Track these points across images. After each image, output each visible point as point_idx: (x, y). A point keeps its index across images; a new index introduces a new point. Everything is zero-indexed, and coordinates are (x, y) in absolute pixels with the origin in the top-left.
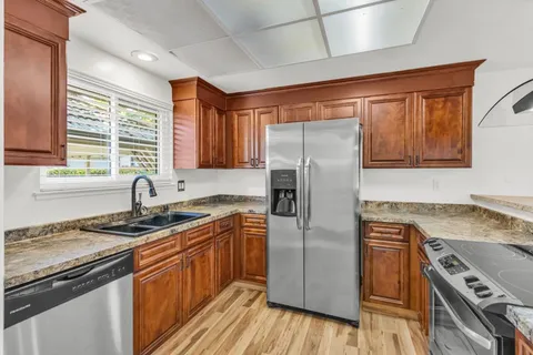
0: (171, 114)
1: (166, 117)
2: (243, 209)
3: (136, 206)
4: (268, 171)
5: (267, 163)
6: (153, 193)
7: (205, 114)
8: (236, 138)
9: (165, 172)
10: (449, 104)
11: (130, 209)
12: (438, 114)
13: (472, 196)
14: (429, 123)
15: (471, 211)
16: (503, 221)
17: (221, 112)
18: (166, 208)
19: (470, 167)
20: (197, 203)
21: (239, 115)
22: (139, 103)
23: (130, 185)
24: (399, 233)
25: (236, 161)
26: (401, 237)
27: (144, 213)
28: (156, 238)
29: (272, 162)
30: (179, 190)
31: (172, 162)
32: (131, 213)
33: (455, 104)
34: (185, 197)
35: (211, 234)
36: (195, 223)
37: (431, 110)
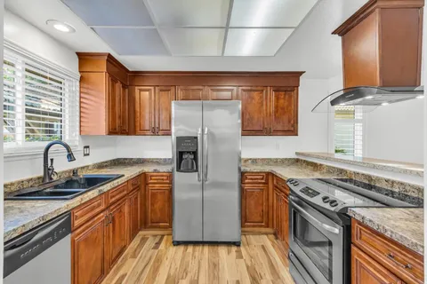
0: (78, 83)
2: (148, 169)
3: (48, 170)
4: (174, 137)
5: (173, 130)
6: (71, 157)
8: (138, 109)
10: (287, 96)
11: (42, 174)
12: (281, 101)
13: (296, 153)
14: (276, 107)
15: (296, 162)
16: (315, 166)
17: (124, 87)
18: (75, 172)
19: (297, 135)
20: (101, 166)
21: (141, 90)
23: (43, 151)
24: (262, 179)
25: (138, 129)
26: (263, 181)
27: (55, 178)
29: (177, 131)
30: (85, 155)
32: (43, 179)
33: (290, 97)
34: (89, 161)
36: (115, 183)
37: (277, 98)
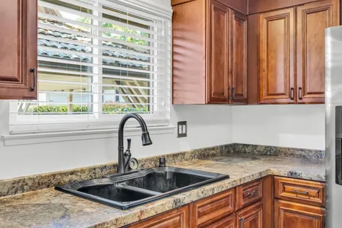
0: (170, 24)
1: (162, 29)
3: (124, 157)
4: (329, 107)
5: (329, 94)
6: (147, 140)
7: (218, 20)
8: (263, 55)
9: (160, 109)
11: (116, 161)
17: (240, 17)
18: (162, 161)
20: (204, 155)
21: (270, 19)
22: (128, 10)
23: (117, 127)
25: (264, 92)
27: (134, 167)
28: (153, 213)
30: (180, 135)
31: (169, 94)
32: (117, 167)
34: (186, 146)
35: (230, 208)
36: (208, 190)
